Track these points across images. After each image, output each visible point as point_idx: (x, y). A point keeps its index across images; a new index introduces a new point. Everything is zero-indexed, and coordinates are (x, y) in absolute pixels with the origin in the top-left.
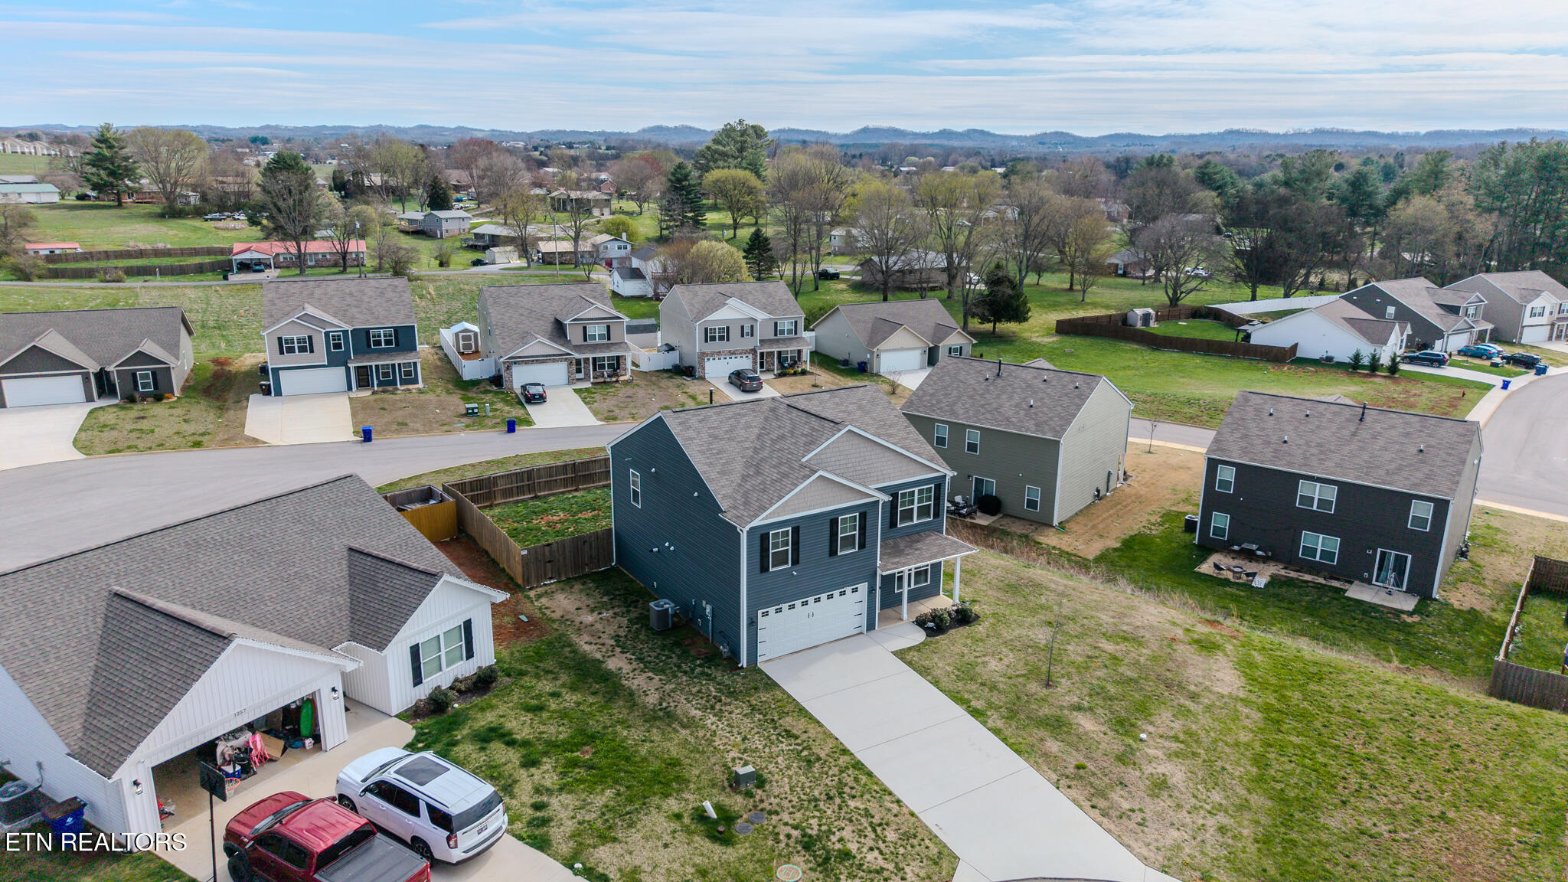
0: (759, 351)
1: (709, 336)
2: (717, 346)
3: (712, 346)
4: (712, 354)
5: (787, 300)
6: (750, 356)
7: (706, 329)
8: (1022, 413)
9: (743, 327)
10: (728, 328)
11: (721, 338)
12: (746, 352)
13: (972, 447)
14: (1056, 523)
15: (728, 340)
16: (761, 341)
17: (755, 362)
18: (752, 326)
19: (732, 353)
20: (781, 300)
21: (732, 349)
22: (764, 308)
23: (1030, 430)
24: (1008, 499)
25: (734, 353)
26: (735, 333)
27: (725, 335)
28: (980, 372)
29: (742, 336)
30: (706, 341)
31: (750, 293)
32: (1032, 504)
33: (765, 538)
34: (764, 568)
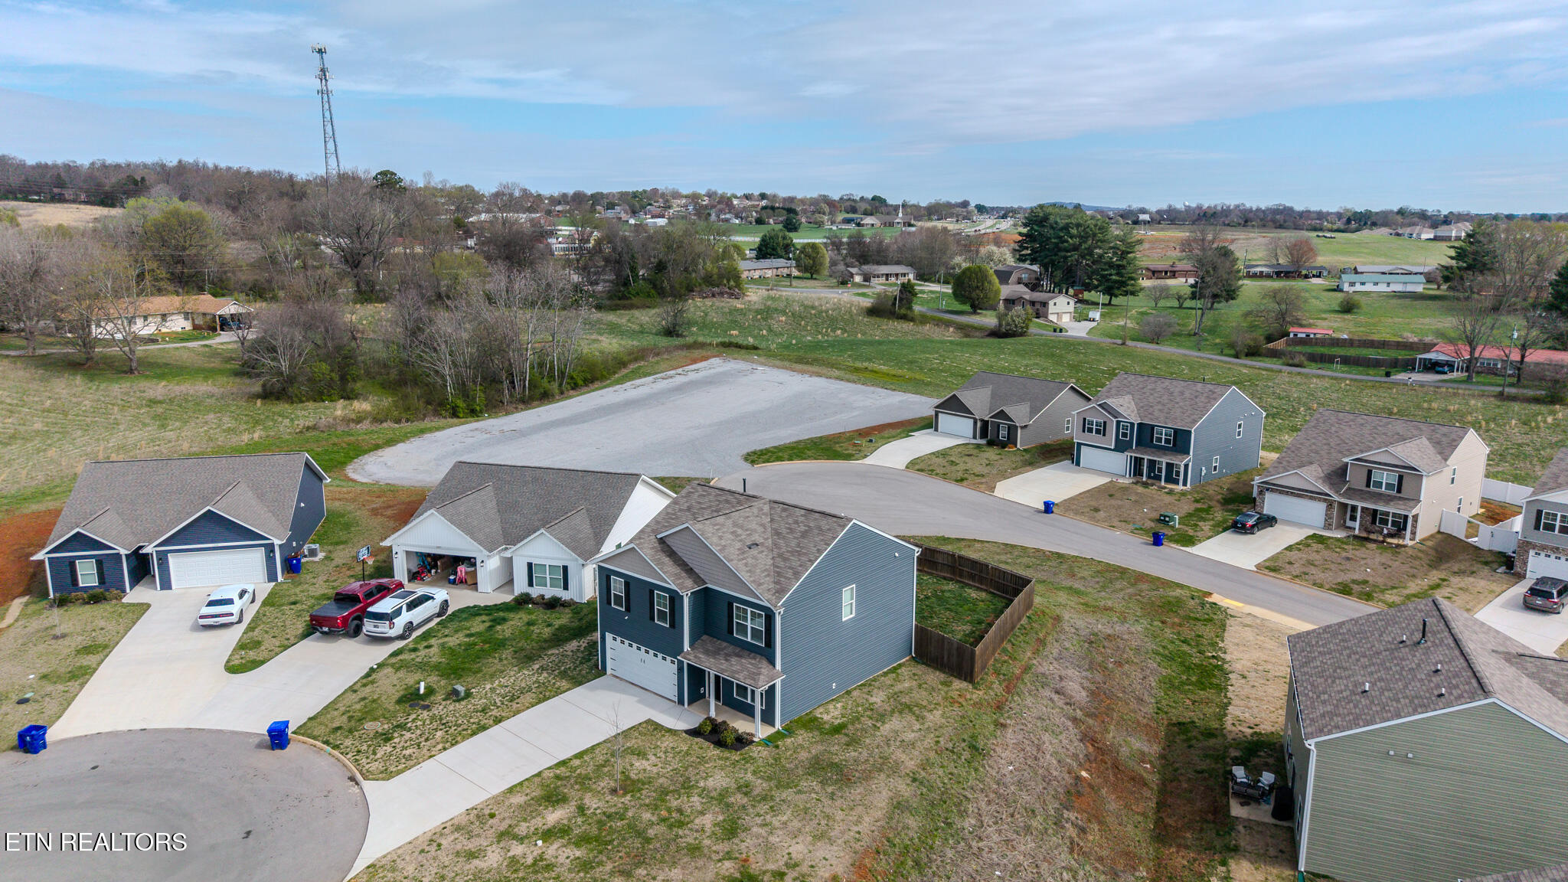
1: (1542, 522)
2: (1554, 539)
4: (1543, 548)
7: (1539, 512)
14: (1301, 865)
30: (1537, 527)
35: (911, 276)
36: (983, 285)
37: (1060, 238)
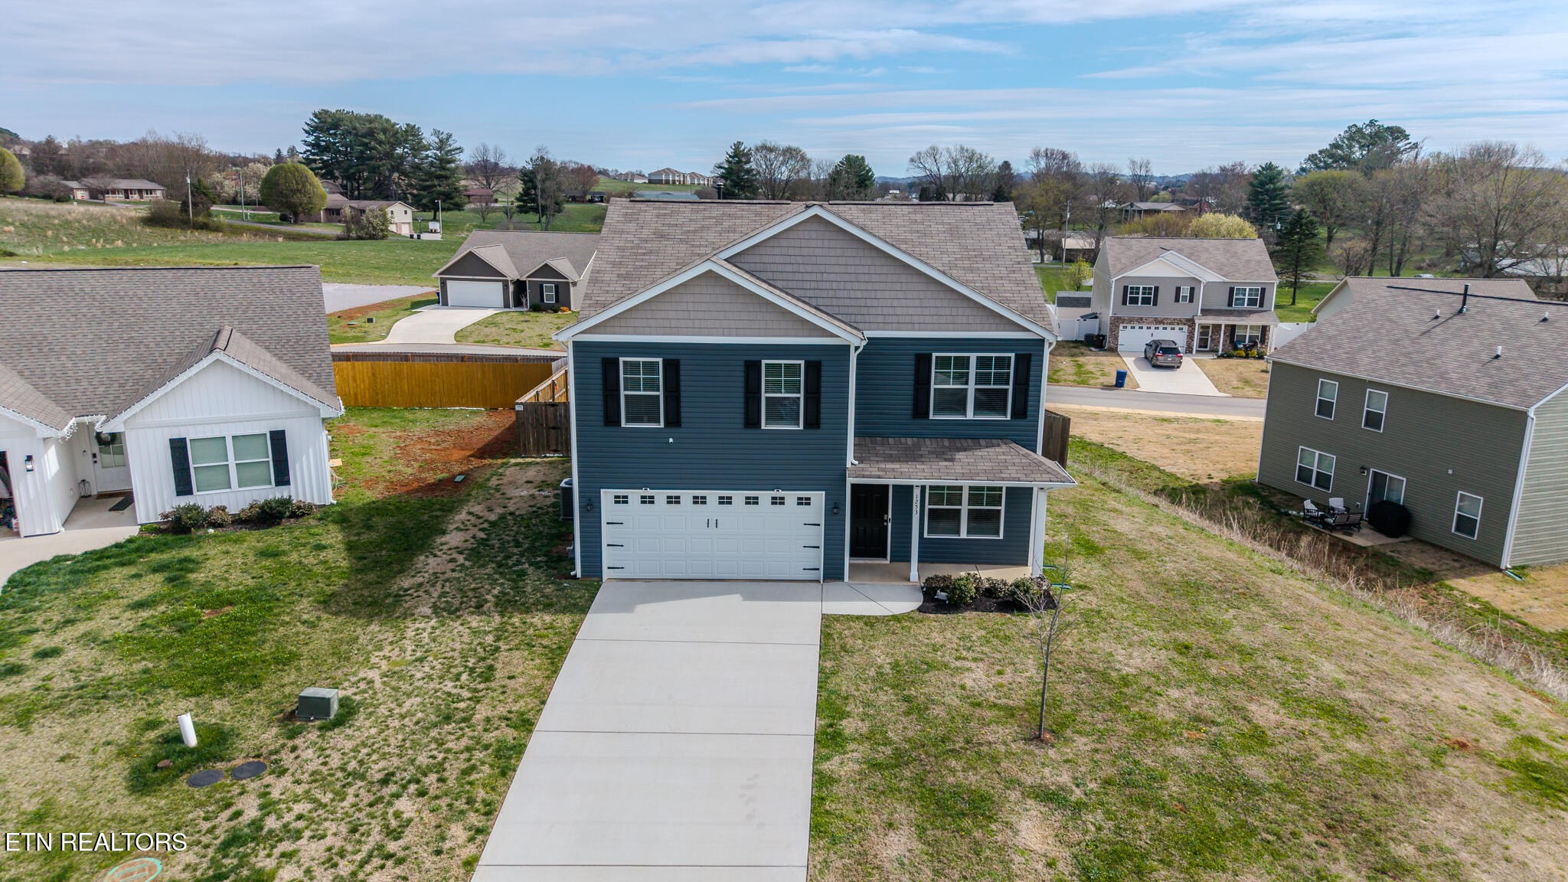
0: (1197, 322)
1: (1129, 295)
2: (1139, 310)
3: (1130, 310)
4: (1130, 321)
5: (1259, 262)
6: (1186, 328)
7: (1126, 288)
8: (1475, 366)
9: (1178, 289)
10: (1157, 289)
11: (1146, 301)
12: (1180, 322)
13: (1373, 420)
14: (1506, 562)
15: (1155, 304)
16: (1203, 310)
17: (1191, 337)
18: (1192, 290)
19: (1159, 321)
20: (1248, 262)
21: (1160, 316)
22: (1219, 270)
23: (1478, 391)
24: (1423, 512)
25: (1161, 322)
26: (1166, 295)
27: (1151, 296)
28: (1428, 308)
29: (1177, 300)
30: (1124, 303)
31: (1207, 250)
32: (1466, 525)
33: (609, 366)
34: (611, 419)
35: (159, 194)
36: (304, 186)
37: (366, 145)
